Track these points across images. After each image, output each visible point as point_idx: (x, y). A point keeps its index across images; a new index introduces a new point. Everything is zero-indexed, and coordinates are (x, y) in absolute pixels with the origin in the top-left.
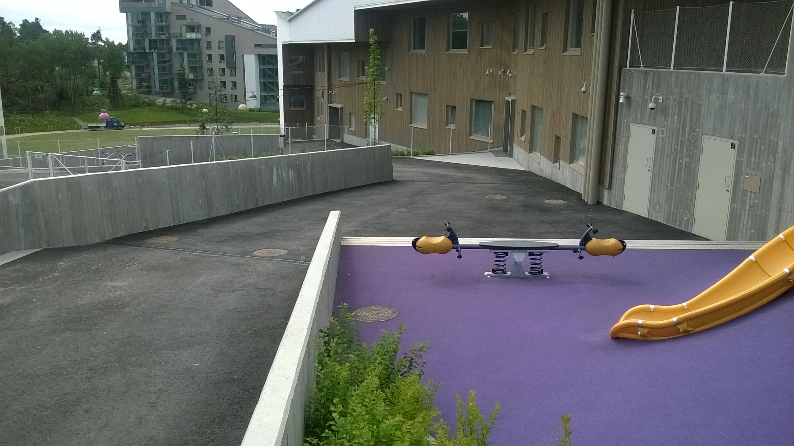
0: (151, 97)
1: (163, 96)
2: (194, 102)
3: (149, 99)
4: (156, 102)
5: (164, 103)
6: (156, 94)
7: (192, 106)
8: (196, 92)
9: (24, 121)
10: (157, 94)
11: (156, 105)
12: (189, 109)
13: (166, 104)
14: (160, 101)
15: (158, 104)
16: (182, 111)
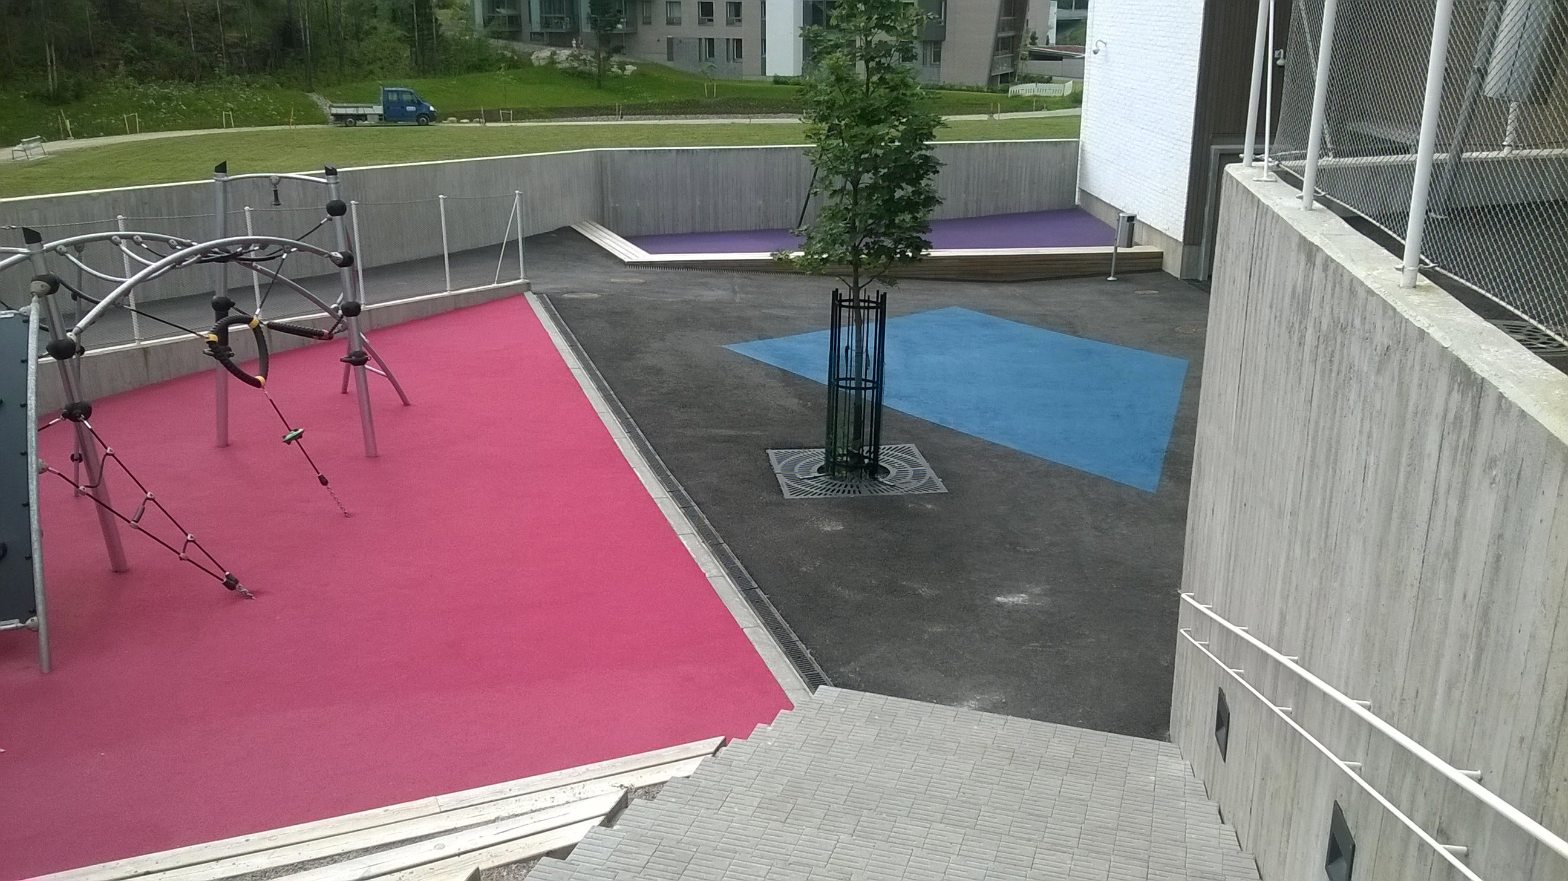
0: (518, 46)
1: (550, 45)
2: (628, 60)
3: (513, 52)
4: (533, 57)
5: (552, 61)
6: (531, 39)
7: (625, 69)
8: (635, 33)
9: (168, 98)
10: (536, 37)
11: (531, 65)
12: (617, 77)
13: (556, 63)
14: (542, 54)
15: (536, 63)
16: (599, 82)
